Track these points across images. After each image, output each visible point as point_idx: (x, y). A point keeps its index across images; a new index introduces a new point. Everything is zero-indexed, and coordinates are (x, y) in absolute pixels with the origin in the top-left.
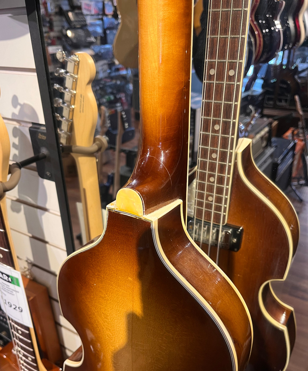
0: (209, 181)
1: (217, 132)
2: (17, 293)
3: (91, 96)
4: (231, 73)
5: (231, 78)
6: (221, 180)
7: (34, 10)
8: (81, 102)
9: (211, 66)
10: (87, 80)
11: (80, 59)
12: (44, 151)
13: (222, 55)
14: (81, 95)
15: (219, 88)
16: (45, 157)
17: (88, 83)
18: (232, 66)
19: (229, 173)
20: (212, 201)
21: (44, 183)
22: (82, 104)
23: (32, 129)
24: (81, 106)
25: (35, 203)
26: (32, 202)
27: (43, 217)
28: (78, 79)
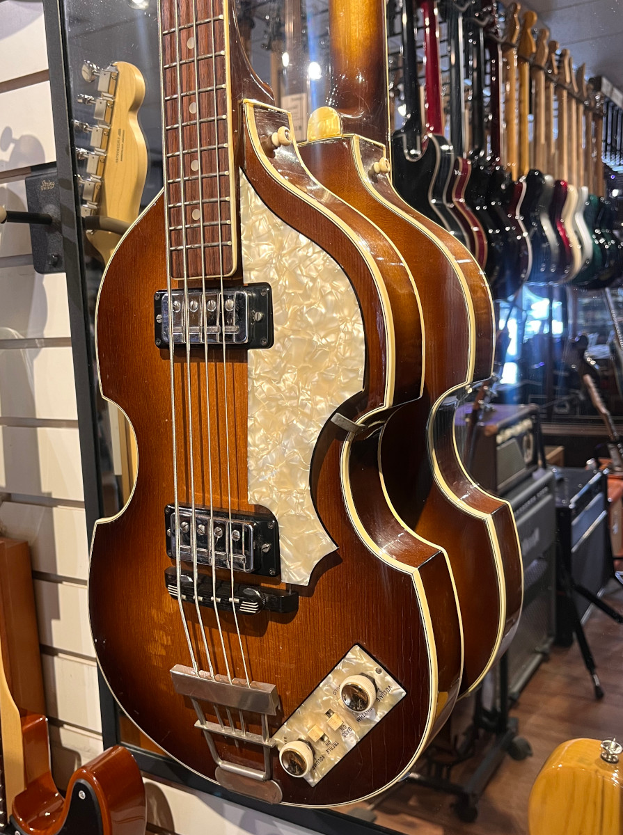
8: (118, 142)
10: (130, 102)
11: (119, 70)
12: (50, 210)
14: (120, 130)
16: (49, 220)
17: (132, 109)
21: (44, 283)
22: (121, 146)
23: (28, 179)
24: (118, 150)
25: (22, 337)
26: (17, 338)
27: (35, 362)
28: (116, 104)
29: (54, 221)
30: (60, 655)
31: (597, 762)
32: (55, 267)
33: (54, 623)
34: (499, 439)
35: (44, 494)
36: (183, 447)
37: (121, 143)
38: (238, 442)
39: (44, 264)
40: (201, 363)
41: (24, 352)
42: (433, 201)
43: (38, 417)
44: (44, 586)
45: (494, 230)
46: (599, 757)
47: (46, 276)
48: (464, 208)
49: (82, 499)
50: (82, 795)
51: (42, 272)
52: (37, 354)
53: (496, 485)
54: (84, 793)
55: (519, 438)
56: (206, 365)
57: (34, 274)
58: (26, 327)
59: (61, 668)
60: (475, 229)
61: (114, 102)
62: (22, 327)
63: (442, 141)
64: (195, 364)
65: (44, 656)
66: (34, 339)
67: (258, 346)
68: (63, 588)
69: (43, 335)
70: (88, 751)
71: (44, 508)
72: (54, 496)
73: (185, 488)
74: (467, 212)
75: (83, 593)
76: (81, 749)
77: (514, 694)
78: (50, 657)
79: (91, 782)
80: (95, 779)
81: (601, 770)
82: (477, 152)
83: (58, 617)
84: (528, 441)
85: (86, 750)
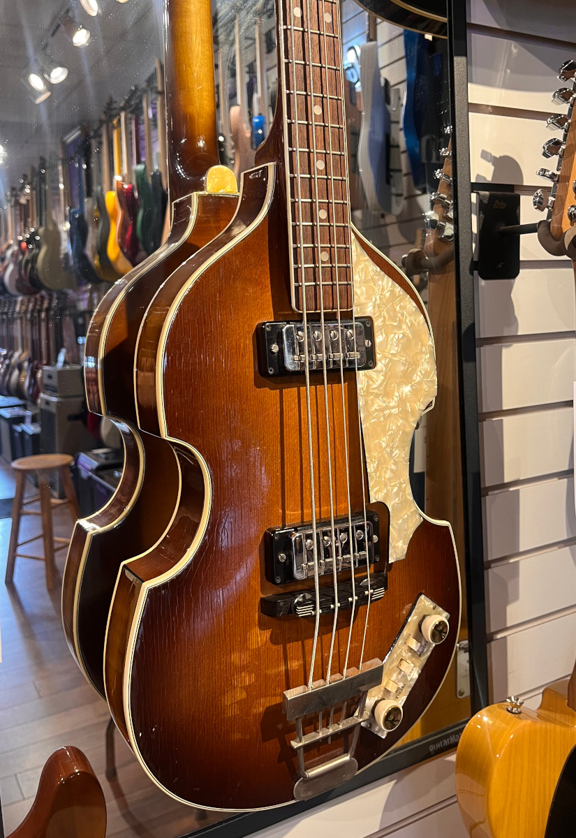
36: (280, 471)
38: (337, 453)
40: (301, 388)
56: (308, 389)
64: (313, 387)
67: (367, 368)
73: (281, 511)
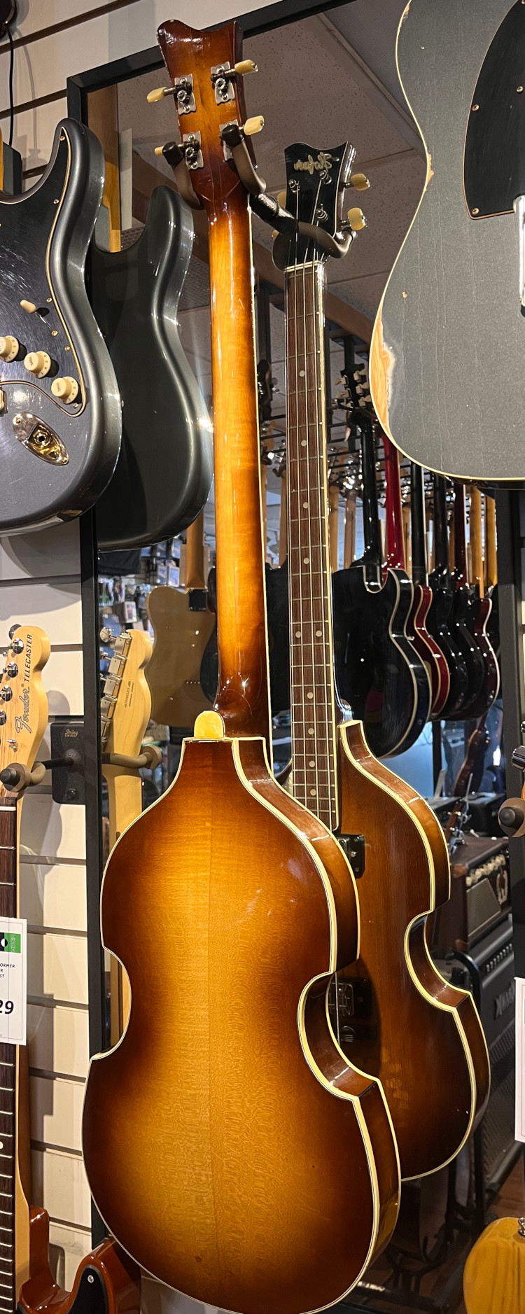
0: (308, 767)
1: (310, 701)
2: (12, 968)
3: (143, 683)
4: (319, 634)
5: (318, 639)
6: (322, 764)
7: (91, 576)
8: (128, 691)
9: (297, 629)
10: (140, 662)
11: (132, 636)
12: (72, 754)
13: (307, 617)
14: (130, 683)
15: (307, 650)
16: (71, 763)
17: (141, 667)
18: (318, 628)
19: (332, 767)
20: (316, 796)
21: (61, 811)
22: (130, 695)
23: (55, 725)
24: (127, 697)
25: (35, 854)
26: (30, 854)
27: (47, 877)
28: (127, 662)
29: (75, 763)
30: (48, 1150)
31: (515, 1236)
32: (73, 800)
33: (46, 1118)
34: (469, 881)
35: (46, 995)
37: (130, 693)
39: (61, 795)
41: (37, 868)
42: (394, 636)
43: (45, 925)
44: (40, 1081)
45: (456, 654)
46: (517, 1232)
47: (63, 806)
48: (425, 636)
49: (87, 1003)
50: (91, 1279)
51: (60, 801)
52: (49, 870)
53: (466, 934)
54: (92, 1278)
55: (492, 876)
57: (52, 803)
58: (40, 846)
59: (51, 1163)
60: (436, 656)
61: (126, 660)
62: (38, 845)
63: (402, 575)
65: (33, 1151)
66: (45, 857)
68: (58, 1083)
69: (56, 854)
70: (73, 1246)
71: (45, 1008)
72: (55, 998)
74: (428, 640)
75: (80, 1090)
76: (65, 1244)
77: (493, 1185)
78: (39, 1153)
79: (99, 1267)
80: (102, 1263)
81: (517, 1243)
82: (440, 570)
83: (51, 1113)
84: (502, 880)
85: (71, 1245)
